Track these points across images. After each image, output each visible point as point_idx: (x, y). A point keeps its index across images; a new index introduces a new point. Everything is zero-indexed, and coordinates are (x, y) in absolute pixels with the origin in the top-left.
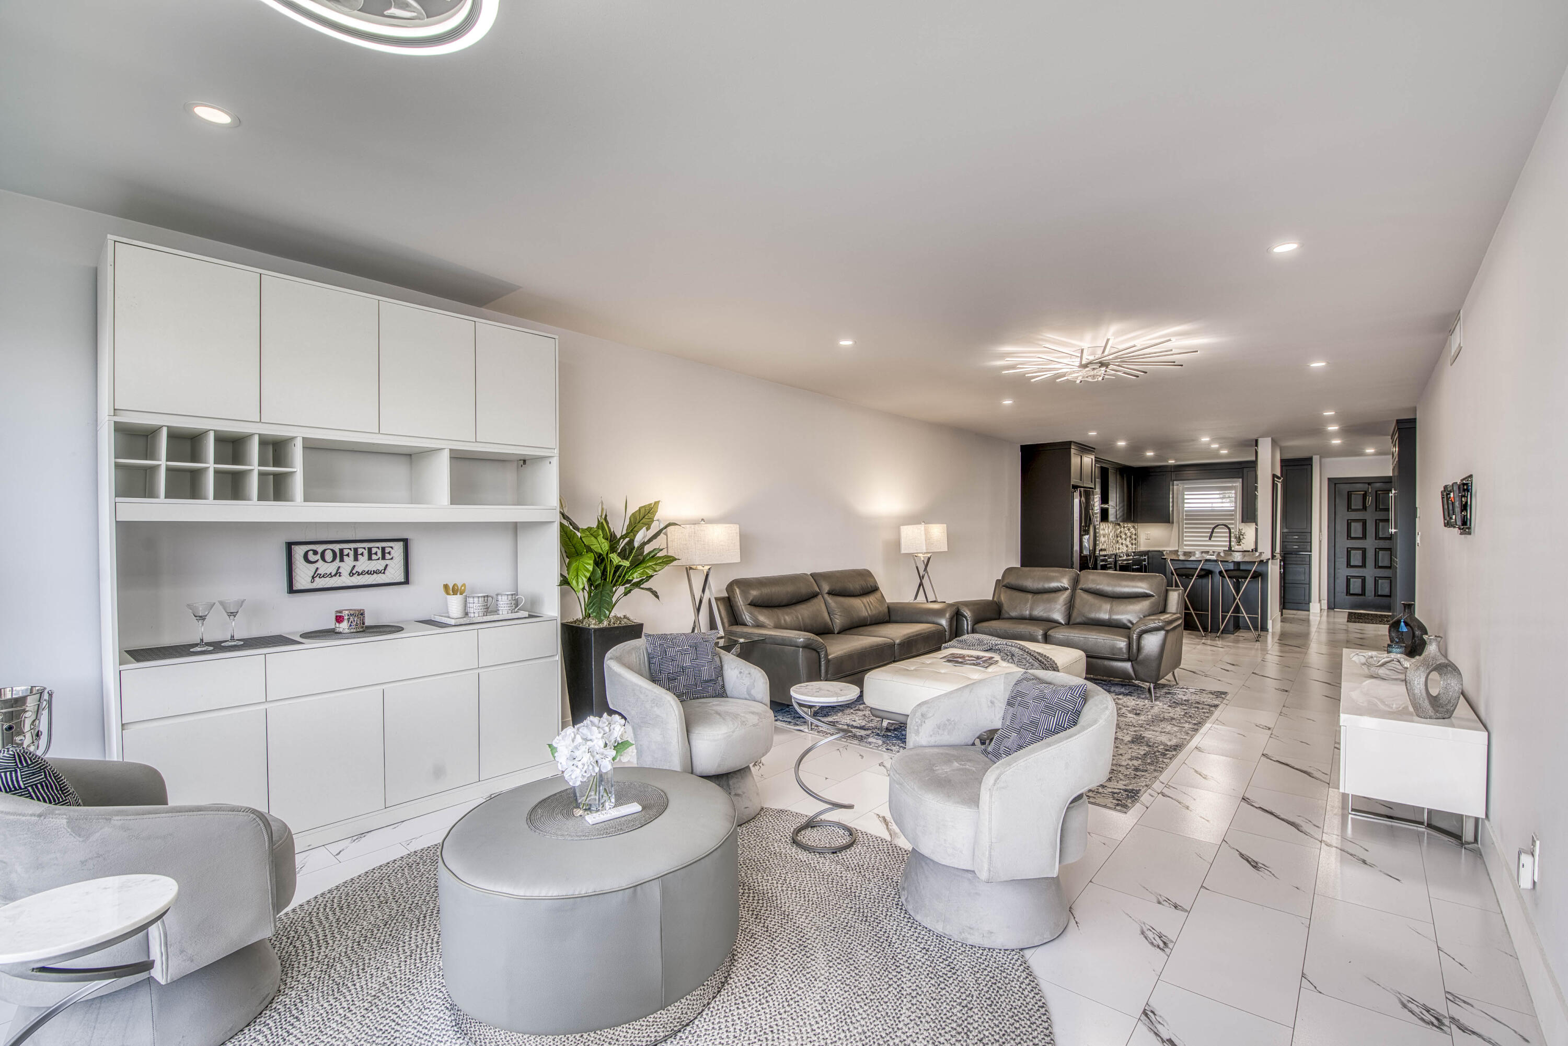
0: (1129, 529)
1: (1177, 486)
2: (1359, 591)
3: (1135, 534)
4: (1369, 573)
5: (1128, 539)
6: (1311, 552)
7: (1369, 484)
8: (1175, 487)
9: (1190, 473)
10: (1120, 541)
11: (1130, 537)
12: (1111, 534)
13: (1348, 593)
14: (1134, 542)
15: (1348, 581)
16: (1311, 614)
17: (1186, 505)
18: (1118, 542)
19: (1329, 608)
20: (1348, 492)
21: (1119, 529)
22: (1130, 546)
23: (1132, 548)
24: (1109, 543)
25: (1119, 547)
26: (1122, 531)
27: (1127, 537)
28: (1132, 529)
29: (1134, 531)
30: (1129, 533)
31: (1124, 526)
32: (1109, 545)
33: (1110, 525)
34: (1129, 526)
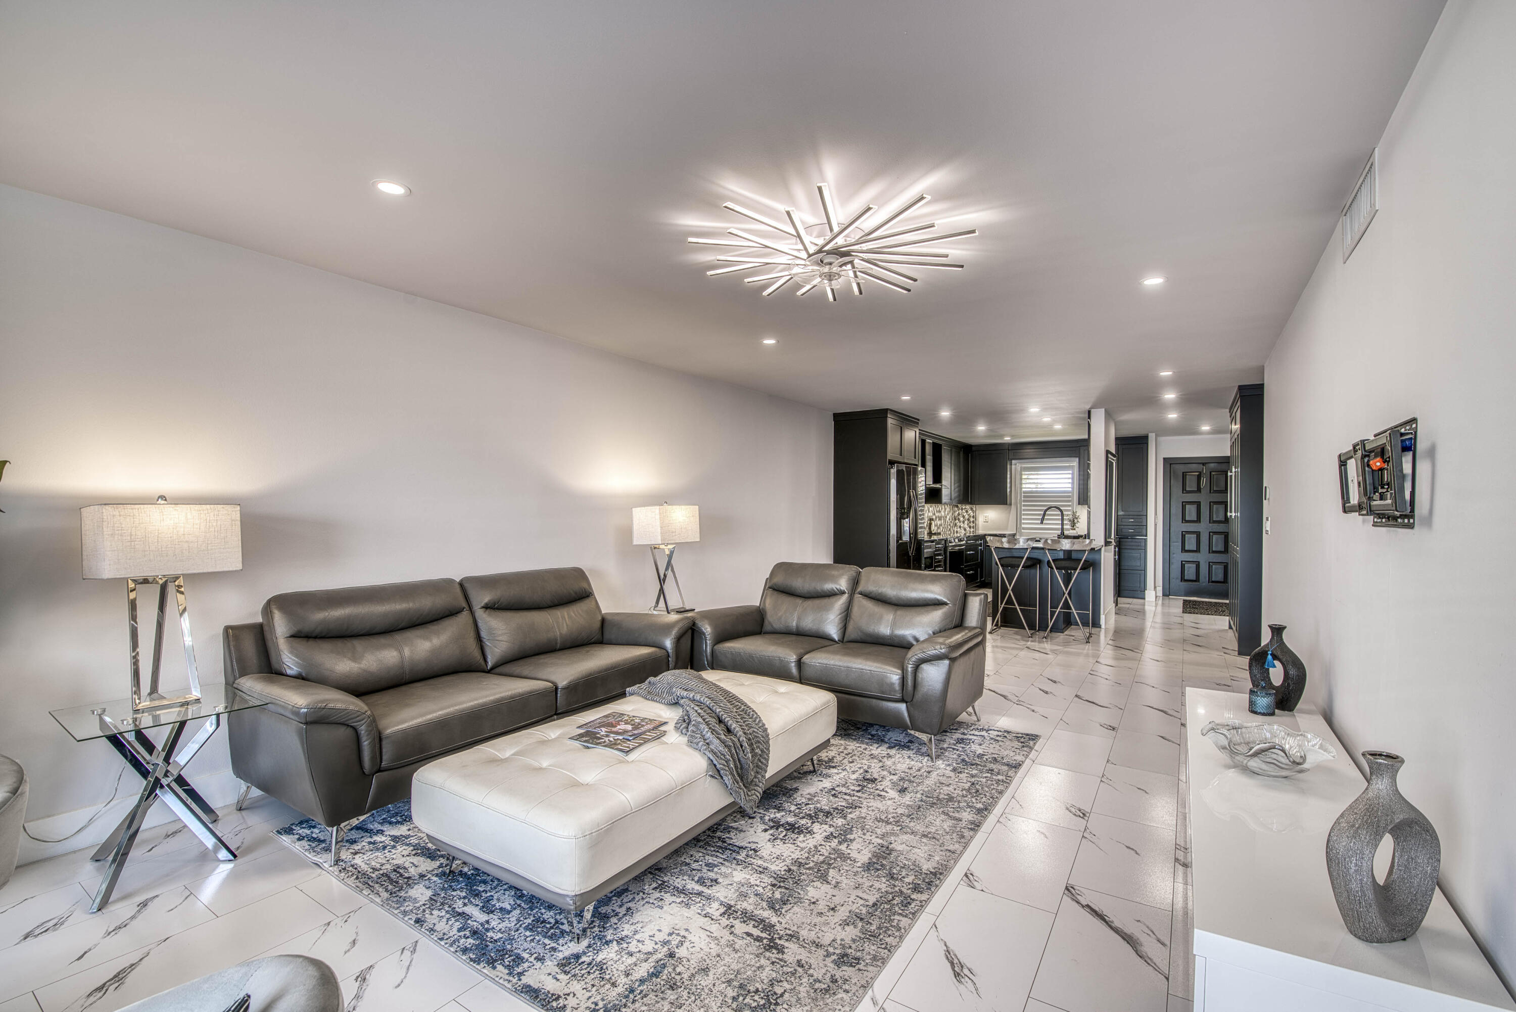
0: (967, 512)
1: (1016, 466)
2: (1193, 577)
3: (973, 517)
4: (1203, 558)
5: (966, 522)
6: (1146, 536)
7: (1204, 464)
8: (1013, 466)
9: (1029, 451)
10: (958, 524)
11: (968, 520)
12: (948, 517)
13: (1183, 579)
14: (972, 525)
15: (1183, 566)
16: (1146, 604)
17: (1024, 486)
18: (956, 524)
19: (1164, 595)
20: (1183, 473)
21: (955, 512)
22: (968, 529)
23: (970, 531)
24: (946, 526)
25: (957, 531)
26: (960, 513)
27: (965, 520)
28: (970, 511)
29: (972, 513)
30: (967, 515)
31: (962, 508)
32: (946, 528)
33: (947, 507)
34: (966, 507)
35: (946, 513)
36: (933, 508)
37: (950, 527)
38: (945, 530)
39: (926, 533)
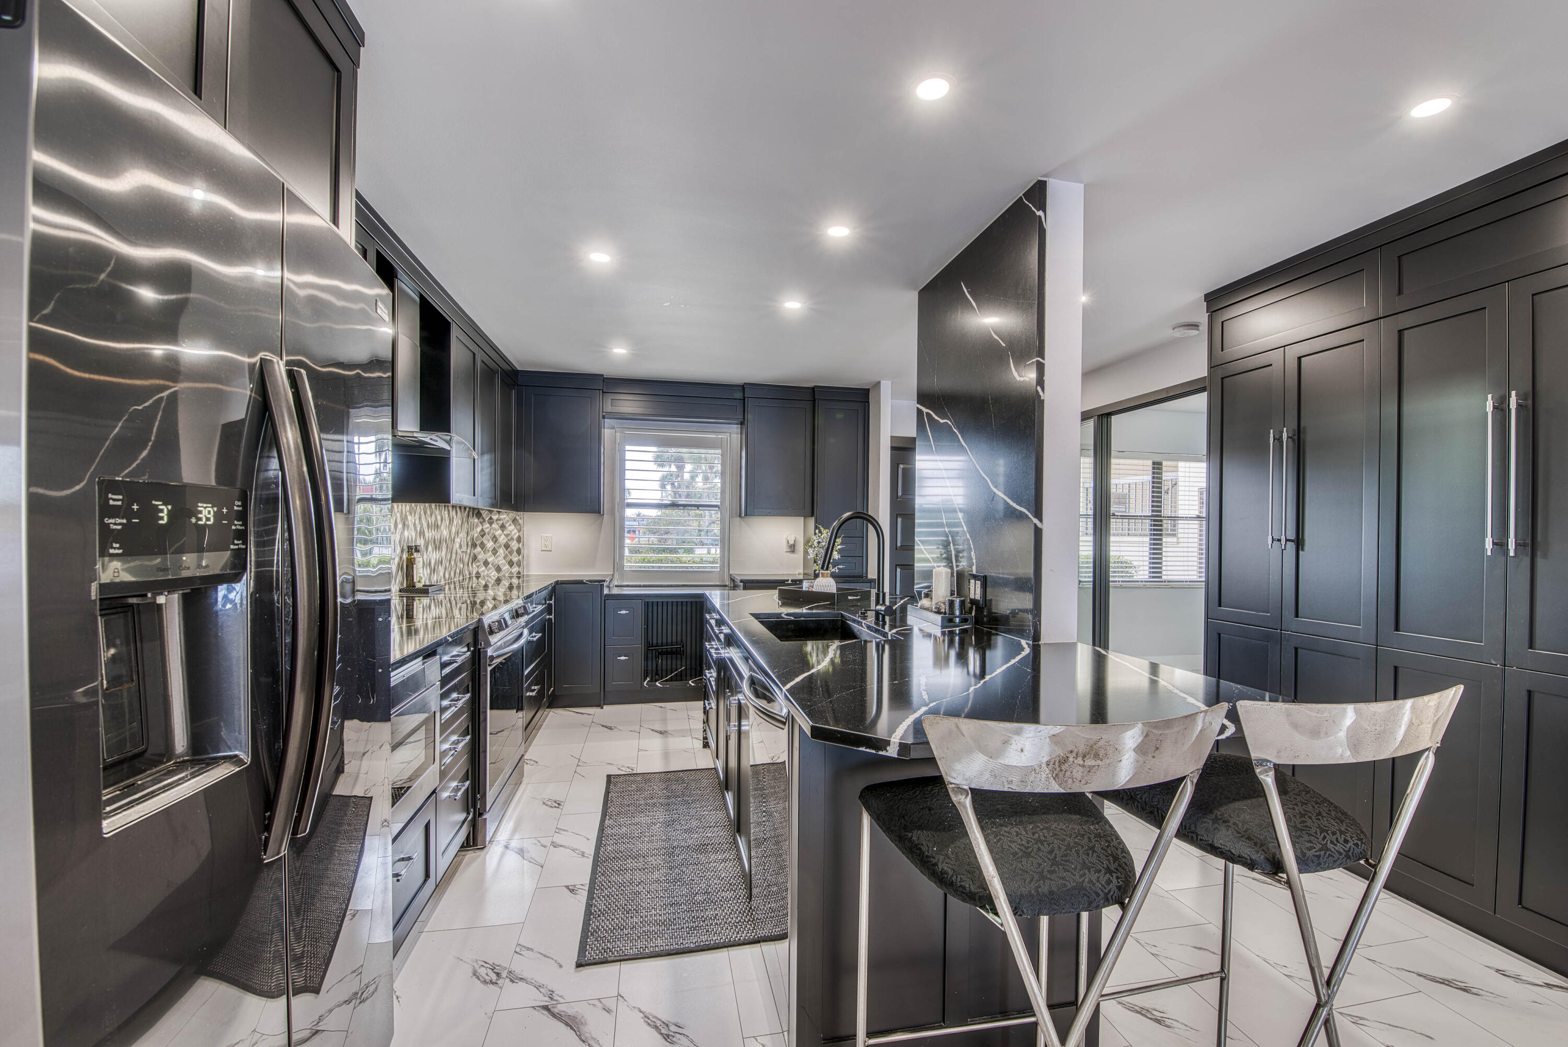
0: (503, 527)
3: (519, 540)
5: (501, 551)
10: (481, 557)
11: (507, 546)
12: (458, 540)
14: (515, 559)
18: (475, 558)
21: (472, 527)
23: (511, 573)
24: (453, 563)
25: (478, 573)
26: (487, 531)
27: (500, 547)
28: (510, 525)
29: (515, 531)
30: (503, 536)
31: (491, 518)
32: (451, 569)
33: (454, 513)
34: (502, 517)
35: (454, 530)
36: (417, 516)
37: (462, 566)
38: (450, 574)
39: (398, 589)
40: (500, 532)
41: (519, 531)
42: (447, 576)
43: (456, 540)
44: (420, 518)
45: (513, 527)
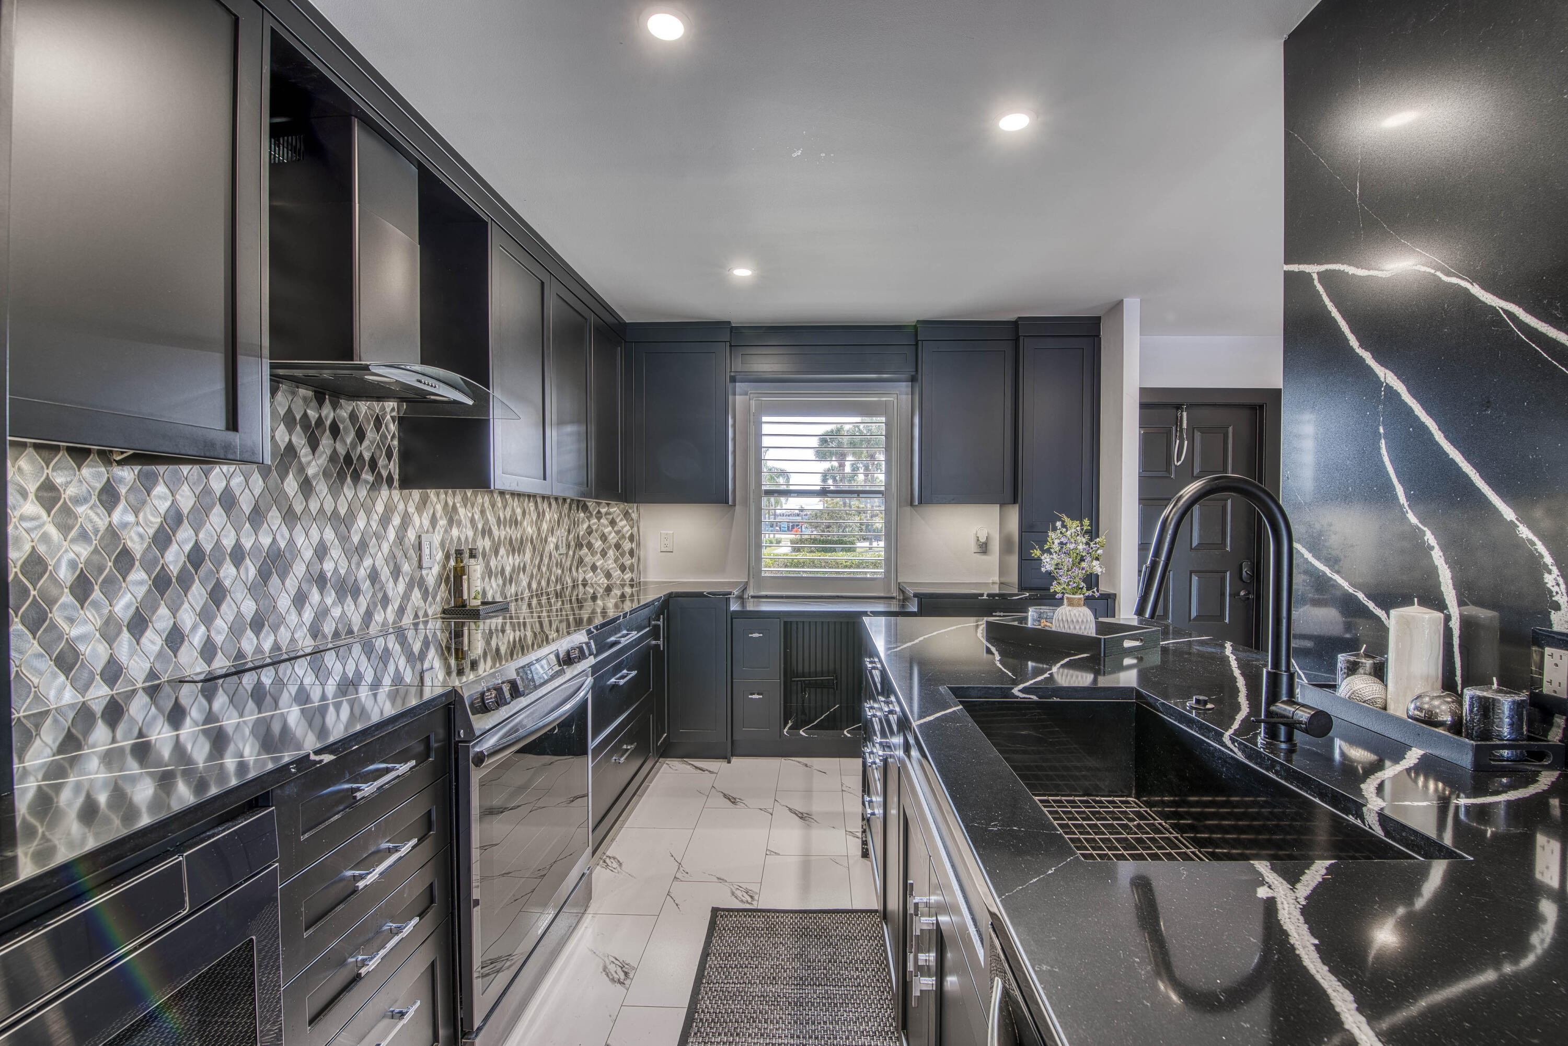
0: (613, 523)
3: (631, 538)
5: (611, 553)
10: (588, 559)
11: (618, 546)
12: (552, 540)
14: (627, 561)
17: (764, 454)
18: (581, 561)
21: (576, 523)
22: (616, 573)
23: (623, 580)
24: (544, 569)
25: (584, 580)
26: (594, 527)
27: (610, 547)
28: (621, 520)
29: (628, 528)
30: (613, 534)
31: (599, 512)
32: (542, 577)
33: (546, 505)
34: (611, 510)
35: (545, 526)
36: (477, 510)
37: (559, 572)
38: (539, 583)
39: (439, 609)
40: (610, 528)
41: (632, 527)
42: (534, 586)
43: (549, 539)
44: (483, 512)
45: (624, 522)
